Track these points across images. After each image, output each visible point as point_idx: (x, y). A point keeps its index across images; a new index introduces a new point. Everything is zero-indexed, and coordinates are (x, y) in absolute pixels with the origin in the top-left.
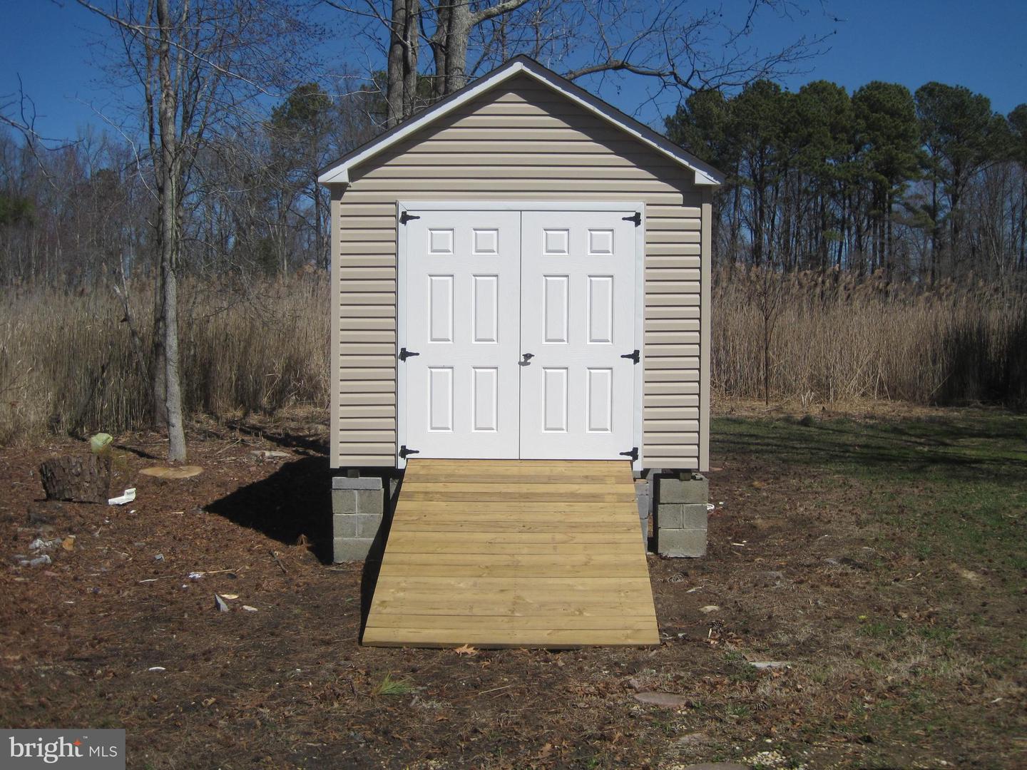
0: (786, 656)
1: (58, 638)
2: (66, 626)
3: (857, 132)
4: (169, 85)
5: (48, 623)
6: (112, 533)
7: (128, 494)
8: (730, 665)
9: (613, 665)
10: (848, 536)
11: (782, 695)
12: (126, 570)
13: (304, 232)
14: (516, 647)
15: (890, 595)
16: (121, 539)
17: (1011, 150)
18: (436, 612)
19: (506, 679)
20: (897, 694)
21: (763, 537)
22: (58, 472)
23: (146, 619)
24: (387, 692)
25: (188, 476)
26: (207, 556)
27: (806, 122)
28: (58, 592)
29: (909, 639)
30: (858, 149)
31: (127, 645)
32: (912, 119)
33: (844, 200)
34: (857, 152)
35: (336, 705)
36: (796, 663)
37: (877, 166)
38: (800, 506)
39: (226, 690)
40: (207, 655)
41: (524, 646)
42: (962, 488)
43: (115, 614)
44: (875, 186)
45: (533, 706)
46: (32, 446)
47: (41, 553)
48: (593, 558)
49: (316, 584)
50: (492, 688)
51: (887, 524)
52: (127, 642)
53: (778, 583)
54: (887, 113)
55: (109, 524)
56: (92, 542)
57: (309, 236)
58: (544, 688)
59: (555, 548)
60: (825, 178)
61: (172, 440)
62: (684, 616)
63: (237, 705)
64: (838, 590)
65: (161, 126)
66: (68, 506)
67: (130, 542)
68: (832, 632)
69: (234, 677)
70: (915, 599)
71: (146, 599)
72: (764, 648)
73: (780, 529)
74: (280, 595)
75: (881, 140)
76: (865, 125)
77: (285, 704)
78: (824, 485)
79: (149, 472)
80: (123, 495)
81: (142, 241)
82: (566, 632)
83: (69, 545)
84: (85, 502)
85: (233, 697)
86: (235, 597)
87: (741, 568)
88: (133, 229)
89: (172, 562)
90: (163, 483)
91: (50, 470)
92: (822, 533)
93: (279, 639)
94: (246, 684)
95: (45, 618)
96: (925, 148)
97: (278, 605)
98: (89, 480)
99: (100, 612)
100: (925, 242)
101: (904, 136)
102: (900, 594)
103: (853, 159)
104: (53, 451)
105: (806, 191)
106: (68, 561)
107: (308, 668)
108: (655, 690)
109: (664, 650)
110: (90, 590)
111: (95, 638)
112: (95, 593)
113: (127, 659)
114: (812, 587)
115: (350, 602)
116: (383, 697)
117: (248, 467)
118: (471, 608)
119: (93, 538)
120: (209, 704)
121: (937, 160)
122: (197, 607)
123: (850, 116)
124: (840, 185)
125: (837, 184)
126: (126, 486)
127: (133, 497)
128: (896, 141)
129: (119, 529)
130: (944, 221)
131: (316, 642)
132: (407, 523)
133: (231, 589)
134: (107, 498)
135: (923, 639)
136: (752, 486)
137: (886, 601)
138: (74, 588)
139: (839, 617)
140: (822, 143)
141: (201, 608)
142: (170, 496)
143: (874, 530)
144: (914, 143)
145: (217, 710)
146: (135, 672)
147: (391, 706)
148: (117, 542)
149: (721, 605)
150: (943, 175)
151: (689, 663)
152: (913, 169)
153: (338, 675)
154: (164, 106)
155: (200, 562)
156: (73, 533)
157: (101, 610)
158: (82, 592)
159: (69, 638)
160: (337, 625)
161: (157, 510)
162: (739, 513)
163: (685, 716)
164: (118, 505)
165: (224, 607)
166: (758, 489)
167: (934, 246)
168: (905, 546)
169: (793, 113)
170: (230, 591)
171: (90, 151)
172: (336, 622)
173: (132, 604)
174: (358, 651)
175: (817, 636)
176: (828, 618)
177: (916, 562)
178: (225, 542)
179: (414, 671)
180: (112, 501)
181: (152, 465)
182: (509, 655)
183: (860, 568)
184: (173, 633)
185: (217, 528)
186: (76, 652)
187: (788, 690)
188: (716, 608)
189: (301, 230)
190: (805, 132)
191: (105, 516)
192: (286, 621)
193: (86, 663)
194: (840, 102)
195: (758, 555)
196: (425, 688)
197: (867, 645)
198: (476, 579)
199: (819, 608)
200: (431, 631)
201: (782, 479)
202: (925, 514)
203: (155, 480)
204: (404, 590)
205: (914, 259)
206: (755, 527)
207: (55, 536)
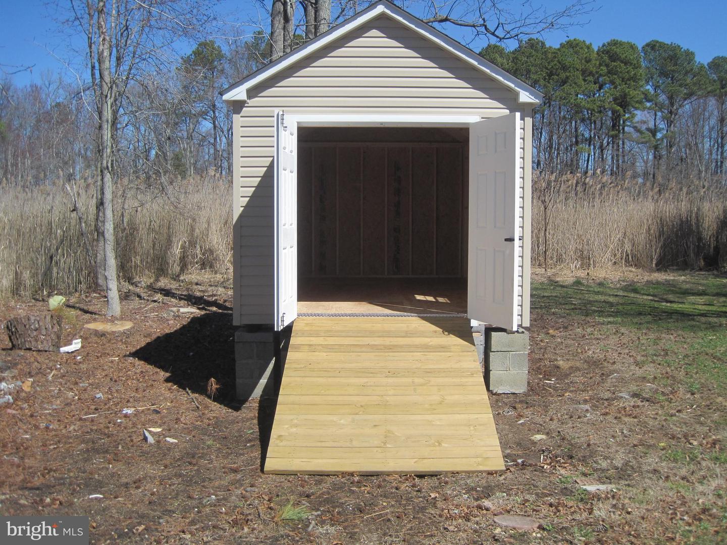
0: (609, 480)
1: (15, 468)
2: (22, 458)
3: (601, 75)
4: (105, 32)
5: (7, 456)
6: (63, 376)
7: (75, 343)
8: (566, 488)
9: (470, 490)
10: (633, 374)
11: (616, 517)
12: (73, 407)
13: (205, 147)
14: (389, 474)
15: (678, 425)
16: (69, 381)
17: (709, 89)
18: (323, 444)
19: (384, 504)
20: (710, 515)
21: (567, 376)
22: (20, 328)
23: (88, 450)
24: (288, 518)
25: (121, 329)
26: (137, 395)
27: (564, 68)
28: (17, 428)
29: (704, 464)
30: (601, 88)
31: (72, 474)
32: (640, 67)
33: (591, 124)
34: (600, 90)
35: (246, 530)
36: (619, 487)
37: (615, 99)
38: (588, 350)
39: (154, 517)
40: (138, 483)
41: (396, 473)
42: (705, 335)
43: (62, 447)
44: (613, 114)
45: (411, 529)
46: (4, 305)
47: (5, 394)
48: (446, 398)
49: (223, 418)
50: (375, 512)
51: (659, 364)
52: (72, 471)
53: (588, 415)
54: (622, 62)
55: (60, 369)
56: (46, 384)
57: (209, 150)
58: (418, 512)
59: (415, 390)
60: (578, 109)
61: (110, 300)
62: (519, 444)
63: (163, 531)
64: (636, 420)
65: (100, 63)
66: (28, 354)
67: (76, 383)
68: (641, 457)
69: (160, 504)
70: (699, 428)
71: (88, 432)
72: (589, 472)
73: (578, 369)
74: (195, 428)
75: (618, 81)
76: (606, 71)
77: (203, 529)
78: (602, 332)
79: (92, 326)
80: (71, 344)
81: (89, 153)
82: (429, 460)
83: (28, 387)
84: (41, 351)
85: (159, 523)
86: (159, 430)
87: (556, 402)
88: (82, 145)
89: (109, 399)
90: (103, 334)
91: (15, 326)
92: (612, 372)
93: (196, 468)
94: (170, 511)
95: (5, 451)
96: (648, 87)
97: (194, 437)
98: (45, 333)
99: (51, 445)
100: (648, 155)
101: (634, 79)
102: (685, 423)
103: (598, 95)
104: (20, 309)
105: (564, 118)
106: (26, 400)
107: (221, 494)
108: (509, 512)
109: (508, 474)
110: (42, 425)
111: (45, 469)
112: (47, 428)
113: (71, 488)
114: (616, 418)
115: (251, 433)
116: (286, 522)
117: (167, 320)
118: (351, 441)
119: (47, 381)
120: (139, 531)
121: (657, 95)
122: (129, 439)
123: (595, 64)
124: (588, 113)
125: (586, 113)
126: (74, 337)
127: (79, 346)
128: (628, 82)
129: (67, 372)
130: (662, 139)
131: (227, 470)
132: (296, 370)
133: (156, 422)
134: (59, 347)
135: (715, 464)
136: (548, 334)
137: (676, 430)
138: (30, 424)
139: (644, 445)
140: (575, 83)
141: (132, 441)
142: (107, 345)
143: (650, 369)
144: (641, 83)
145: (147, 536)
146: (78, 499)
147: (292, 531)
148: (66, 384)
149: (547, 434)
150: (661, 107)
151: (532, 486)
152: (640, 102)
153: (246, 501)
154: (101, 47)
155: (131, 400)
156: (31, 376)
157: (52, 442)
158: (37, 427)
159: (24, 469)
160: (243, 454)
161: (98, 357)
162: (543, 355)
163: (540, 538)
164: (68, 353)
165: (151, 439)
166: (553, 336)
167: (655, 157)
168: (678, 383)
169: (555, 62)
170: (155, 424)
171: (50, 89)
172: (241, 452)
173: (77, 437)
174: (261, 478)
175: (630, 462)
176: (635, 446)
177: (689, 396)
178: (151, 382)
179: (308, 496)
180: (64, 349)
181: (95, 320)
182: (384, 480)
183: (648, 401)
184: (109, 463)
185: (144, 371)
186: (30, 482)
187: (620, 513)
188: (544, 437)
189: (203, 146)
190: (563, 75)
191: (57, 361)
192: (201, 451)
193: (37, 492)
194: (588, 54)
195: (566, 391)
196: (319, 513)
197: (671, 470)
198: (354, 416)
199: (626, 437)
200: (320, 461)
201: (570, 328)
202: (685, 356)
203: (97, 333)
204: (296, 426)
205: (640, 166)
206: (558, 367)
207: (17, 379)
